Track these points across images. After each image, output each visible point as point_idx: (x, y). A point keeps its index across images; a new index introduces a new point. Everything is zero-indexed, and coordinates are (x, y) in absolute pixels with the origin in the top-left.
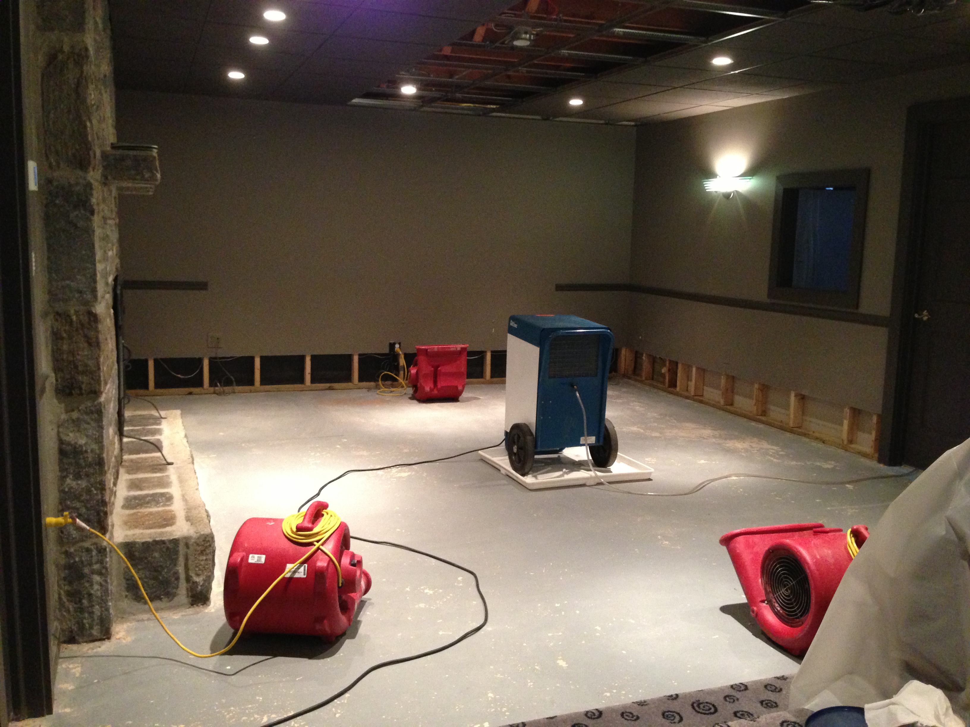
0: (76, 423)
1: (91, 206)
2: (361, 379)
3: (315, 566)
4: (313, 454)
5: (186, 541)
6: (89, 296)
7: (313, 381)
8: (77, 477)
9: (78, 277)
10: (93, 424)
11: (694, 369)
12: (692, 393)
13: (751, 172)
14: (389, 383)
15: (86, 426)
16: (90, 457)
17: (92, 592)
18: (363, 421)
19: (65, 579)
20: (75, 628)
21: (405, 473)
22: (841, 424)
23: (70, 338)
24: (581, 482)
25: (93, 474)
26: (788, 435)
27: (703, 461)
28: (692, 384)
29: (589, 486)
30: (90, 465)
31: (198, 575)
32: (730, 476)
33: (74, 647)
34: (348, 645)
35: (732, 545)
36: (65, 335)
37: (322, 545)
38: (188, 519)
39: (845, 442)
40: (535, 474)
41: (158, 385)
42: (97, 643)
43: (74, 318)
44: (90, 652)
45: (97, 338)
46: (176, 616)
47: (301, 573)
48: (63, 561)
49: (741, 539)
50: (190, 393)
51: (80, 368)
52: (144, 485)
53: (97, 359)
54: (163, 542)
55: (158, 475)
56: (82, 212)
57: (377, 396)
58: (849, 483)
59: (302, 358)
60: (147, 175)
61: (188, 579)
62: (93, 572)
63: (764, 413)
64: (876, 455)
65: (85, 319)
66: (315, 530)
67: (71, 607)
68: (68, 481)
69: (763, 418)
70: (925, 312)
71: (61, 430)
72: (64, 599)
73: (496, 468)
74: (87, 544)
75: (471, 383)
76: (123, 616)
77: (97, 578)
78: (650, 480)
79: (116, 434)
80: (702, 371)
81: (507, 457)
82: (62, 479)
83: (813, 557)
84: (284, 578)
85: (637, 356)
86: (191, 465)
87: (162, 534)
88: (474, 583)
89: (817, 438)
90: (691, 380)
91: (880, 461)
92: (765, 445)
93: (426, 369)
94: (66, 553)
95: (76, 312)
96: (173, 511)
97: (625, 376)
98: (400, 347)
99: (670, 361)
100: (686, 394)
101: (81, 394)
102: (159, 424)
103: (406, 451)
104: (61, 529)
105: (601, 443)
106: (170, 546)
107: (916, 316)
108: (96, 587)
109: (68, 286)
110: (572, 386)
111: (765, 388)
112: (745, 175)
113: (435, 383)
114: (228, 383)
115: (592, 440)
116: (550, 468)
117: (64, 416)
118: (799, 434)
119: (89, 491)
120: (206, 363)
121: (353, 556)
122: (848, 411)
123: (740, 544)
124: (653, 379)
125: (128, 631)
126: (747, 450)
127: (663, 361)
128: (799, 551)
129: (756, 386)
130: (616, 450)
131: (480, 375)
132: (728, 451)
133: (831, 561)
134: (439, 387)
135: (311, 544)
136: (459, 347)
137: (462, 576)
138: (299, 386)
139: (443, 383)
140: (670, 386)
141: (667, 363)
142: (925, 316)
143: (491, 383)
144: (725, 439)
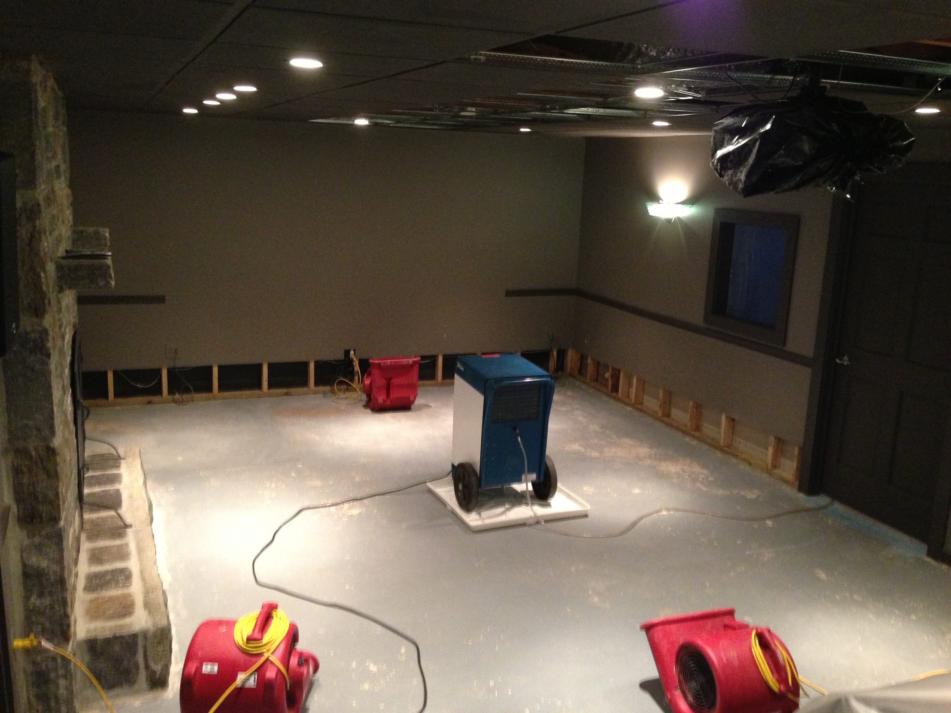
0: (39, 548)
1: (47, 350)
2: (317, 384)
3: (264, 675)
4: (268, 485)
5: (145, 634)
6: (47, 433)
7: (270, 386)
8: (41, 595)
10: (54, 547)
11: (635, 380)
12: (633, 401)
13: (691, 201)
15: (48, 550)
16: (52, 578)
17: (59, 694)
18: (317, 438)
19: (33, 683)
21: (355, 510)
23: (30, 471)
24: (521, 522)
25: (55, 592)
26: (719, 454)
27: (637, 491)
28: (633, 390)
29: (530, 525)
30: (52, 585)
31: (157, 664)
32: (660, 511)
35: (651, 632)
36: (24, 469)
37: (272, 653)
38: (147, 605)
39: (770, 467)
40: (479, 511)
41: (117, 395)
45: (56, 470)
46: (137, 701)
47: (252, 683)
48: (30, 669)
49: (660, 628)
50: (150, 403)
51: (40, 499)
52: (104, 557)
54: (122, 637)
57: (332, 404)
58: (770, 518)
59: (259, 367)
60: (101, 283)
61: (147, 667)
62: (59, 677)
63: (698, 428)
64: (797, 483)
66: (264, 641)
68: (33, 600)
69: (696, 434)
70: (846, 358)
71: (24, 554)
72: (34, 701)
76: (88, 702)
77: (62, 682)
78: (586, 516)
80: (642, 382)
81: (452, 488)
82: (27, 598)
84: (236, 689)
85: (583, 358)
86: (149, 527)
87: (121, 627)
88: (416, 655)
89: (744, 460)
90: (632, 386)
91: (800, 489)
92: (696, 468)
93: (380, 382)
95: (35, 449)
96: (132, 595)
97: (571, 375)
98: (355, 354)
99: (613, 369)
101: (41, 521)
102: (118, 467)
103: (357, 479)
104: (28, 653)
105: (541, 480)
106: (131, 640)
107: (838, 361)
109: (27, 425)
110: (515, 429)
112: (684, 203)
113: (388, 395)
114: (187, 391)
115: (534, 476)
116: (493, 504)
117: (26, 542)
118: (728, 453)
119: (52, 608)
120: (165, 374)
121: (301, 654)
124: (597, 380)
126: (678, 475)
127: (607, 367)
128: (707, 654)
130: (556, 484)
131: (433, 377)
132: (662, 476)
133: (736, 663)
134: (391, 397)
135: (260, 655)
136: (411, 361)
137: (405, 647)
138: (257, 392)
139: (395, 394)
140: (612, 391)
141: (610, 369)
142: (846, 361)
143: (442, 385)
144: (660, 460)
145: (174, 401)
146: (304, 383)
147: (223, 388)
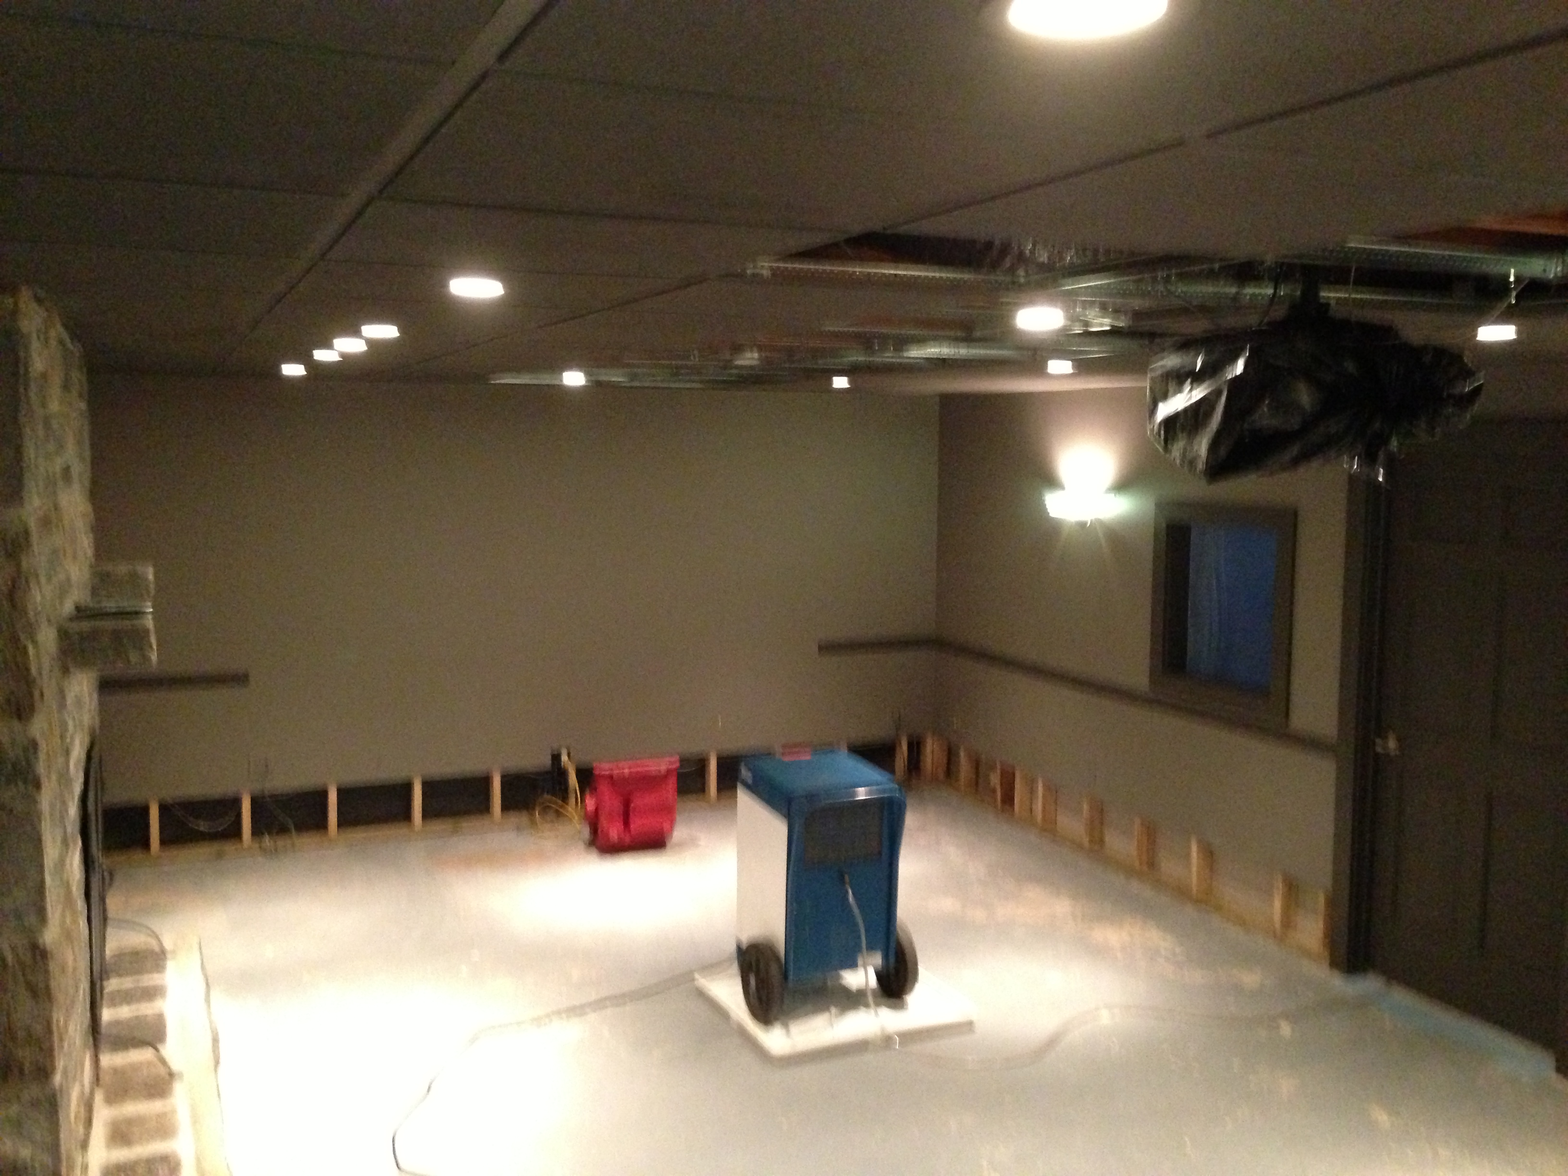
1: (35, 775)
2: (505, 809)
6: (31, 919)
7: (426, 817)
9: (15, 890)
11: (1040, 786)
12: (1040, 821)
13: (1117, 489)
14: (551, 816)
15: (33, 1126)
18: (506, 905)
22: (1271, 898)
24: (861, 1044)
26: (1190, 910)
27: (1056, 978)
28: (1039, 804)
29: (874, 1049)
32: (1097, 1011)
39: (1278, 927)
40: (786, 1023)
41: (165, 842)
43: (10, 957)
50: (220, 852)
55: (157, 1106)
57: (532, 844)
58: (1285, 1018)
59: (407, 787)
60: (135, 657)
63: (1152, 864)
64: (1327, 956)
65: (27, 958)
69: (1150, 875)
73: (723, 1014)
75: (685, 808)
78: (970, 1028)
79: (85, 1045)
80: (1053, 791)
81: (741, 989)
85: (951, 751)
86: (213, 1078)
89: (1234, 918)
90: (1037, 797)
91: (1333, 965)
92: (1154, 935)
93: (611, 802)
95: (13, 947)
97: (933, 782)
98: (569, 759)
99: (1003, 768)
100: (1029, 820)
102: (160, 972)
103: (575, 976)
110: (841, 878)
111: (1150, 829)
113: (626, 823)
114: (283, 830)
115: (878, 958)
116: (809, 1006)
118: (1207, 907)
120: (246, 805)
122: (1281, 881)
124: (976, 788)
126: (1125, 949)
127: (992, 765)
129: (1138, 822)
130: (916, 969)
131: (701, 789)
132: (1098, 952)
134: (632, 830)
136: (663, 766)
138: (403, 828)
139: (638, 824)
140: (1003, 805)
141: (998, 769)
142: (1392, 744)
143: (717, 803)
144: (1092, 921)
147: (346, 821)
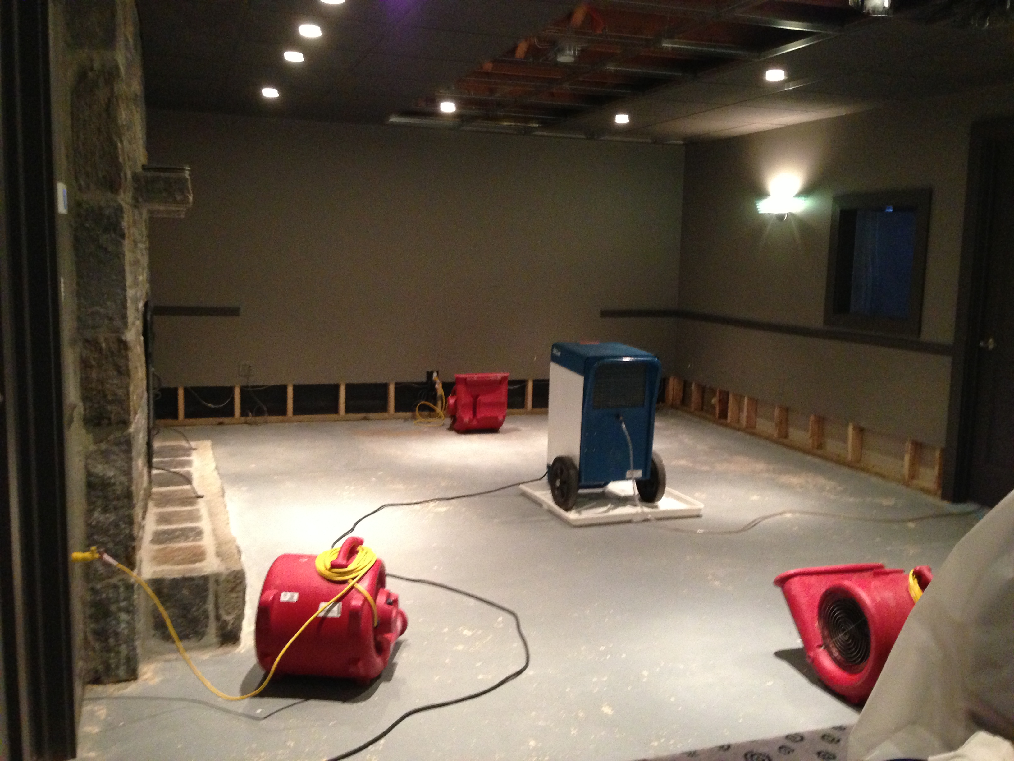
0: (105, 455)
1: (121, 229)
2: (397, 409)
3: (350, 603)
4: (347, 487)
5: (217, 577)
6: (118, 323)
7: (348, 410)
8: (105, 510)
9: (109, 303)
10: (122, 455)
11: (746, 400)
12: (744, 426)
13: (806, 192)
14: (426, 413)
15: (115, 457)
16: (119, 490)
17: (119, 630)
18: (399, 453)
19: (91, 617)
20: (100, 668)
21: (443, 508)
22: (902, 459)
23: (100, 366)
24: (627, 519)
25: (122, 507)
26: (846, 469)
27: (755, 497)
28: (744, 415)
29: (637, 522)
30: (118, 498)
31: (228, 613)
32: (784, 513)
33: (99, 689)
34: (383, 688)
35: (787, 586)
36: (94, 363)
37: (358, 582)
38: (219, 554)
39: (907, 477)
40: (579, 509)
41: (188, 415)
42: (123, 685)
43: (104, 345)
44: (116, 694)
45: (127, 366)
46: (205, 656)
47: (335, 613)
48: (89, 597)
49: (797, 579)
50: (221, 424)
51: (110, 398)
52: (174, 518)
53: (127, 388)
54: (192, 579)
55: (188, 508)
56: (113, 235)
57: (414, 427)
58: (911, 521)
59: (336, 387)
60: (179, 198)
61: (218, 617)
62: (120, 610)
63: (820, 446)
64: (940, 492)
65: (114, 347)
66: (350, 568)
67: (97, 646)
68: (96, 514)
69: (819, 452)
70: (991, 340)
71: (89, 461)
72: (90, 637)
73: (538, 503)
74: (114, 580)
75: (511, 414)
76: (151, 655)
77: (124, 616)
78: (698, 516)
79: (145, 465)
80: (754, 401)
81: (549, 492)
82: (90, 512)
83: (873, 600)
84: (316, 618)
85: (686, 386)
86: (221, 498)
87: (191, 570)
88: (514, 624)
89: (877, 474)
90: (743, 411)
91: (944, 497)
92: (821, 480)
93: (466, 399)
94: (92, 589)
95: (106, 339)
96: (203, 546)
97: (673, 407)
98: (438, 376)
99: (721, 392)
100: (737, 426)
101: (110, 424)
102: (189, 455)
103: (443, 484)
104: (87, 565)
105: (648, 477)
106: (201, 582)
107: (982, 344)
108: (123, 625)
109: (98, 313)
110: (618, 416)
111: (821, 421)
112: (799, 195)
113: (474, 413)
114: (259, 413)
115: (639, 474)
116: (594, 504)
117: (92, 448)
118: (857, 469)
119: (117, 526)
120: (237, 392)
121: (389, 595)
122: (910, 445)
123: (795, 585)
124: (702, 409)
125: (156, 673)
126: (802, 486)
127: (713, 392)
128: (857, 594)
129: (812, 418)
130: (664, 485)
131: (521, 405)
132: (783, 486)
133: (892, 603)
134: (479, 417)
135: (345, 582)
136: (499, 376)
137: (502, 618)
138: (333, 416)
139: (482, 413)
140: (720, 417)
141: (718, 393)
142: (991, 344)
143: (531, 413)
144: (780, 473)
145: (246, 423)
146: (384, 408)
147: (298, 411)
